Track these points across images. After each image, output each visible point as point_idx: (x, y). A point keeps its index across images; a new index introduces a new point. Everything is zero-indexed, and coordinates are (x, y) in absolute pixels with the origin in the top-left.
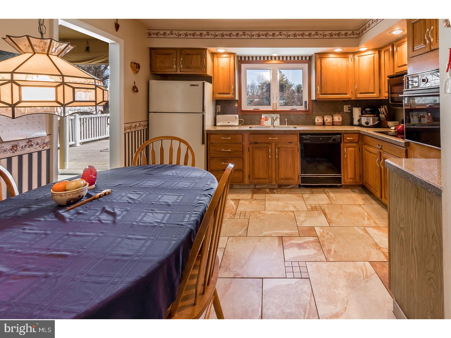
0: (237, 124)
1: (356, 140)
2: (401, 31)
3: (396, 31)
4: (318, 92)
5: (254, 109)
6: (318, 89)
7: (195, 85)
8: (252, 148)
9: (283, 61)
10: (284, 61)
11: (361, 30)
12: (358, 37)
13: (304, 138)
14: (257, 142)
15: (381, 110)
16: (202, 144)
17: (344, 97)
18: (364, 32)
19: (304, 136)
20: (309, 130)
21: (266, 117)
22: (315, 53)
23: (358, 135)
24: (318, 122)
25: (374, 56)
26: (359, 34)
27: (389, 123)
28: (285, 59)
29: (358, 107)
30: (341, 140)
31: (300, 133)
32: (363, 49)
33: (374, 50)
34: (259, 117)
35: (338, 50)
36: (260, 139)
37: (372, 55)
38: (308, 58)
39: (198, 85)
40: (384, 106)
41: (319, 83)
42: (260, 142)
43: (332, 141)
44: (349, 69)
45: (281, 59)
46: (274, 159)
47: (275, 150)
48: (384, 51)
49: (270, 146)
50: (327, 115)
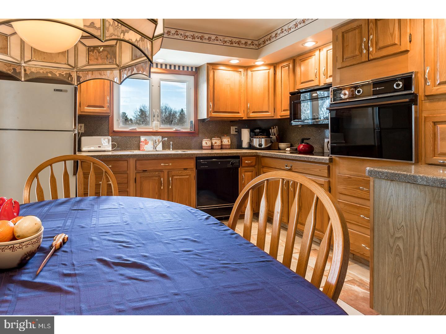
0: (110, 149)
1: (254, 164)
2: (314, 43)
3: (309, 43)
4: (211, 110)
5: (130, 130)
6: (210, 105)
7: (61, 91)
8: (140, 177)
9: (166, 70)
10: (168, 70)
11: (263, 40)
12: (257, 48)
13: (202, 163)
14: (146, 171)
15: (273, 131)
16: (74, 175)
17: (236, 116)
18: (267, 43)
19: (201, 161)
20: (207, 153)
21: (145, 139)
22: (208, 64)
23: (255, 157)
24: (207, 145)
25: (269, 72)
26: (260, 45)
27: (280, 144)
28: (168, 67)
29: (247, 128)
30: (239, 164)
31: (196, 157)
32: (259, 62)
33: (270, 65)
34: (136, 140)
35: (235, 61)
36: (150, 166)
37: (267, 71)
38: (194, 70)
39: (66, 91)
40: (275, 127)
41: (211, 99)
42: (150, 170)
43: (231, 165)
44: (241, 85)
45: (164, 67)
46: (166, 191)
47: (168, 179)
48: (282, 67)
49: (162, 174)
50: (215, 138)
